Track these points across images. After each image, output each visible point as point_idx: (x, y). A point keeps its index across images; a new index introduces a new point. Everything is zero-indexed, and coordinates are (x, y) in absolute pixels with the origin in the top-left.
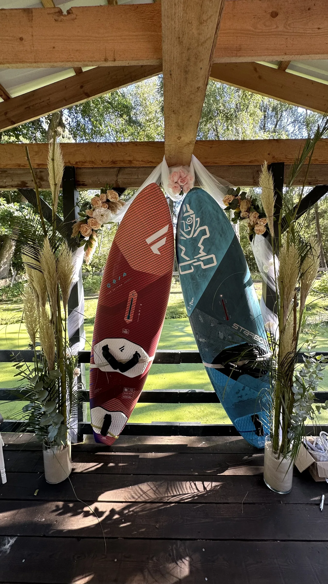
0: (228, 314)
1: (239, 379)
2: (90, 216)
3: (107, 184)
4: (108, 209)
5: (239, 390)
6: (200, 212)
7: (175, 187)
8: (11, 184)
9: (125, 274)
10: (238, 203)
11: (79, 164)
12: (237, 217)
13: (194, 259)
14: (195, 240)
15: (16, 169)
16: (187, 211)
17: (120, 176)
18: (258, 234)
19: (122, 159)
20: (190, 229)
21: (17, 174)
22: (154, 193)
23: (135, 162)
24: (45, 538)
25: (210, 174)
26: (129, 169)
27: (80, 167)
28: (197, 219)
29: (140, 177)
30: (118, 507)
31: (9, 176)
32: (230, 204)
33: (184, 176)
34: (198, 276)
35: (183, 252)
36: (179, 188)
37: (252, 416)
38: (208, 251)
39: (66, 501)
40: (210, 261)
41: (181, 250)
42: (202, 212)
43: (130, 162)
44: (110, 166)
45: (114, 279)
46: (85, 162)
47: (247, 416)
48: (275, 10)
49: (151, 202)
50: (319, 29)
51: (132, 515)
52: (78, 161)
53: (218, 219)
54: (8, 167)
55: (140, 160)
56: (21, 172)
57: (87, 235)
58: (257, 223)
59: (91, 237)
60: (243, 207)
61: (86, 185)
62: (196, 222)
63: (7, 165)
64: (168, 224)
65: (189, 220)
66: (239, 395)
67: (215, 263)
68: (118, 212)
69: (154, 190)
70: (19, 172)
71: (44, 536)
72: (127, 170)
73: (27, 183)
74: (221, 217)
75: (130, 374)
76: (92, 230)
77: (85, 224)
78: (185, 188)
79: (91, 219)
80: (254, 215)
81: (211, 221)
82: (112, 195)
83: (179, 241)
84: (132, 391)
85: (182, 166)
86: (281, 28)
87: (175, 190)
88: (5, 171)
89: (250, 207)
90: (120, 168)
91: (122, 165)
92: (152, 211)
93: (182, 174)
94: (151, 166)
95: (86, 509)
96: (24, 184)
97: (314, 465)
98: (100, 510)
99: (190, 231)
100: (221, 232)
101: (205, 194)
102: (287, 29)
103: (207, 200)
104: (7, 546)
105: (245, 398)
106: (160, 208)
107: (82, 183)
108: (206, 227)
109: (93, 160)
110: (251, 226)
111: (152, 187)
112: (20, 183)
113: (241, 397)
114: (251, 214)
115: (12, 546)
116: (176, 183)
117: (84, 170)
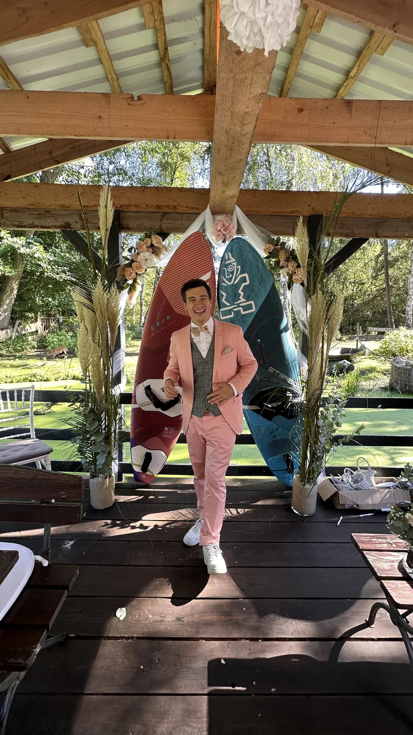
0: (264, 358)
1: (273, 420)
2: (135, 260)
3: (151, 229)
4: (152, 253)
5: (273, 431)
6: (241, 260)
7: (218, 235)
8: (54, 224)
9: (168, 318)
10: (278, 252)
11: (123, 207)
12: (276, 266)
13: (235, 305)
14: (236, 287)
15: (60, 209)
16: (229, 259)
17: (164, 221)
18: (296, 283)
19: (167, 204)
20: (231, 276)
21: (62, 215)
22: (198, 241)
23: (178, 207)
24: (99, 541)
25: (252, 224)
26: (174, 215)
27: (125, 210)
28: (238, 267)
29: (183, 223)
30: (160, 524)
31: (52, 217)
32: (269, 253)
33: (227, 224)
34: (238, 321)
35: (224, 298)
36: (222, 236)
37: (284, 455)
38: (248, 298)
39: (114, 520)
40: (249, 307)
41: (223, 296)
42: (243, 261)
43: (175, 207)
44: (155, 211)
45: (158, 321)
46: (130, 206)
47: (280, 455)
48: (301, 107)
49: (196, 249)
50: (334, 123)
51: (173, 528)
52: (122, 204)
53: (258, 267)
54: (52, 207)
55: (185, 206)
56: (65, 213)
57: (130, 279)
58: (295, 273)
59: (135, 281)
60: (282, 257)
61: (130, 229)
62: (237, 269)
63: (51, 205)
64: (210, 270)
65: (230, 268)
66: (273, 435)
67: (254, 309)
68: (162, 256)
69: (198, 238)
70: (63, 213)
71: (98, 540)
72: (170, 216)
73: (71, 225)
74: (260, 266)
75: (171, 413)
76: (136, 274)
77: (130, 268)
78: (228, 236)
79: (136, 263)
80: (292, 265)
81: (251, 269)
82: (156, 240)
83: (220, 288)
84: (172, 431)
85: (225, 215)
86: (306, 121)
87: (217, 238)
88: (49, 211)
89: (289, 257)
90: (165, 213)
91: (167, 210)
92: (196, 257)
93: (225, 223)
94: (195, 212)
95: (132, 524)
96: (68, 225)
97: (336, 494)
98: (145, 525)
99: (231, 278)
100: (260, 280)
101: (246, 243)
102: (310, 122)
103: (248, 249)
104: (68, 546)
105: (278, 438)
106: (204, 255)
107: (126, 226)
108: (246, 275)
109: (138, 204)
110: (290, 275)
111: (197, 234)
112: (63, 224)
113: (275, 437)
114: (289, 263)
115: (72, 545)
116: (219, 231)
117: (129, 214)
